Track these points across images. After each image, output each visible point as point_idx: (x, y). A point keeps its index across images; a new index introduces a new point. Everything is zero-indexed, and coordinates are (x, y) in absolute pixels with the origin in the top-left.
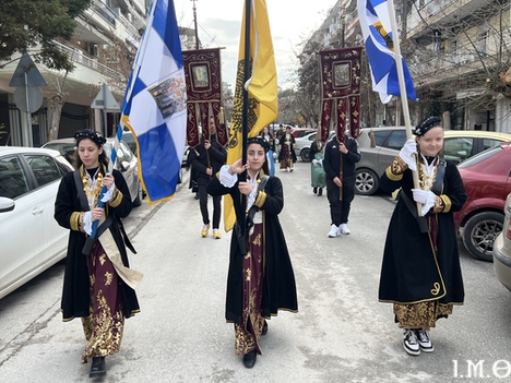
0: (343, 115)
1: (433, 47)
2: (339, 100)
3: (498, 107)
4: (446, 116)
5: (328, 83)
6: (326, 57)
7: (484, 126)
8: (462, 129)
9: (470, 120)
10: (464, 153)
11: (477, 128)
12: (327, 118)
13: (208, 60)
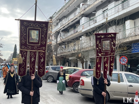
0: (106, 65)
1: (63, 46)
2: (104, 58)
3: (78, 62)
4: (67, 63)
5: (99, 49)
6: (98, 37)
7: (76, 66)
8: (70, 67)
9: (73, 65)
10: (72, 72)
11: (74, 67)
12: (99, 66)
13: (41, 27)
